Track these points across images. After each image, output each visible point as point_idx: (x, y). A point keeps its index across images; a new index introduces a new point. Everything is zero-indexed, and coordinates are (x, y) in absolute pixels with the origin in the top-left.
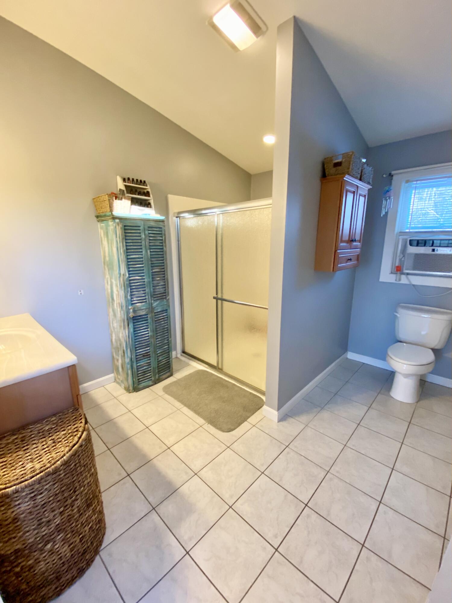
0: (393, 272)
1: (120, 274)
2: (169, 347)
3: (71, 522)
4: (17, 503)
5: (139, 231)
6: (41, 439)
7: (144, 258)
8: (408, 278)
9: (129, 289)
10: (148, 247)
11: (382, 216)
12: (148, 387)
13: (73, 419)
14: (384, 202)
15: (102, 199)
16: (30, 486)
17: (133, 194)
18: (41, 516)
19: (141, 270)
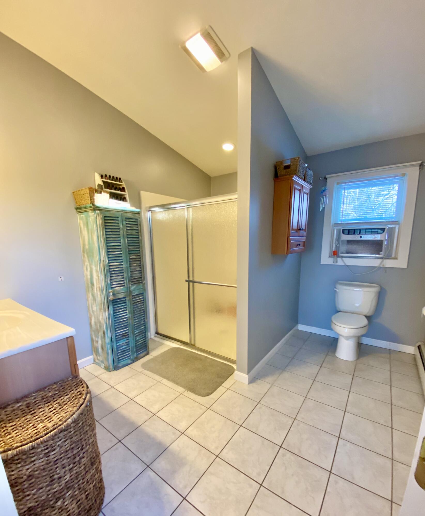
0: (331, 256)
1: (101, 260)
2: (145, 328)
3: (79, 479)
4: (33, 459)
5: (117, 222)
6: (47, 403)
7: (122, 246)
8: (343, 261)
9: (109, 274)
10: (125, 235)
11: (320, 211)
12: (127, 366)
13: (75, 385)
14: (322, 200)
15: (82, 192)
16: (45, 442)
17: (110, 189)
18: (53, 472)
19: (119, 256)
